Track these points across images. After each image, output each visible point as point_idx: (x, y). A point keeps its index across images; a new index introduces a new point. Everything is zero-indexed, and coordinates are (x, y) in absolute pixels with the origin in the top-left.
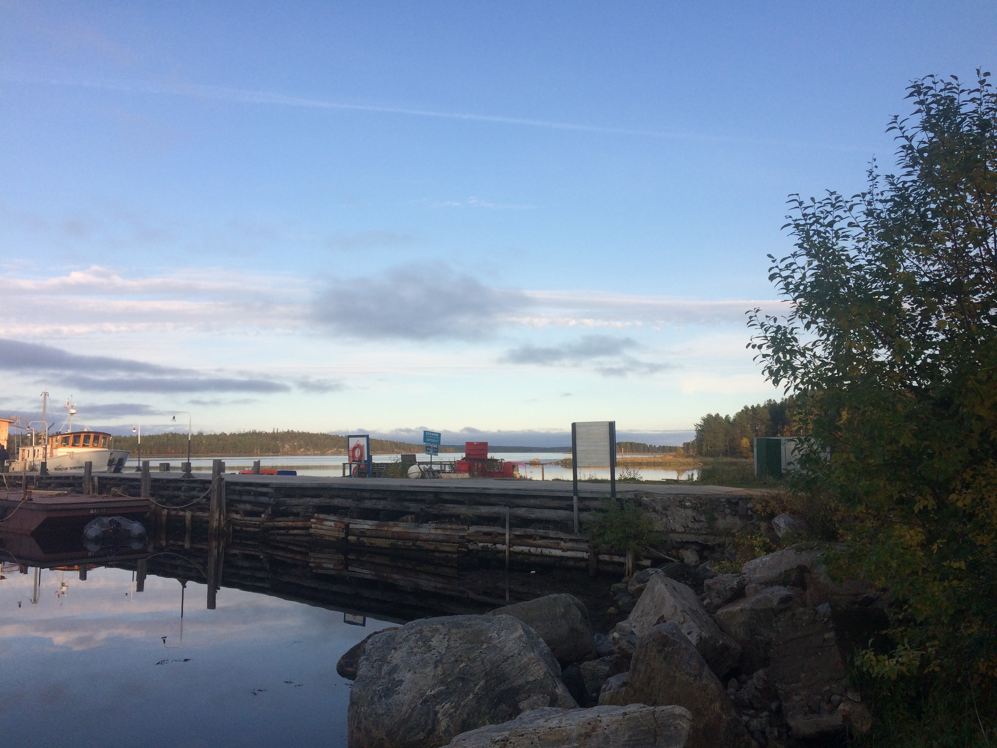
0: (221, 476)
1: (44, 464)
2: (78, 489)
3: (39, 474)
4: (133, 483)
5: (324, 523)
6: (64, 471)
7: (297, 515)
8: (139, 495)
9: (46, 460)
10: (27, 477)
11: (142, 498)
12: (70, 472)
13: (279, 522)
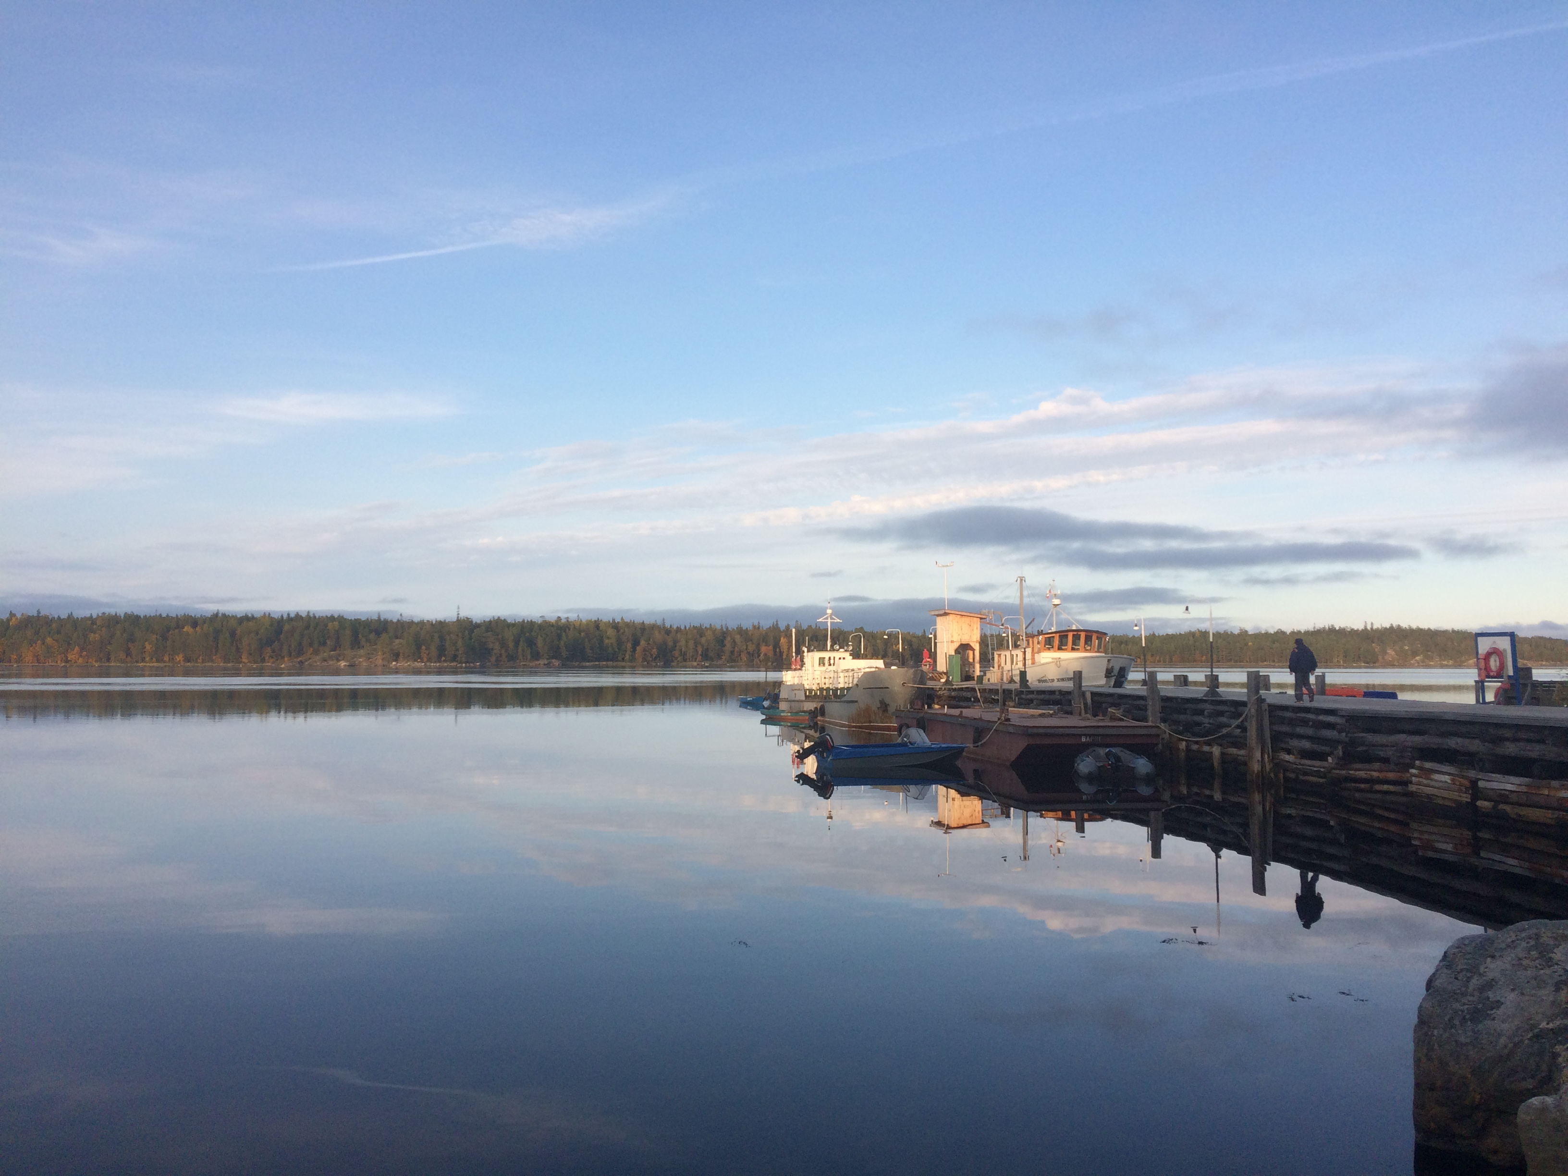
0: (1261, 696)
1: (1023, 674)
2: (1065, 708)
3: (1019, 687)
4: (1138, 702)
5: (1432, 776)
6: (1050, 684)
7: (1385, 760)
8: (1145, 719)
9: (1025, 668)
10: (1004, 690)
11: (1150, 724)
12: (1057, 685)
13: (1356, 770)
